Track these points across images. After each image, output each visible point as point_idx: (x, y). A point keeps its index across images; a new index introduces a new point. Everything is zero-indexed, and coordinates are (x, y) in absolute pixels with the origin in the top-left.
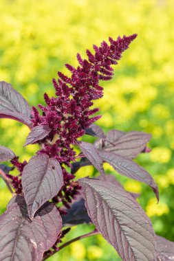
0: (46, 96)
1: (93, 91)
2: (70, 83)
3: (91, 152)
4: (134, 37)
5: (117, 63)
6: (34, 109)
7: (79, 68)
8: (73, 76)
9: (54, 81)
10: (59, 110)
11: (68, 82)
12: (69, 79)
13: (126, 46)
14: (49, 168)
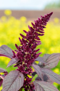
0: (16, 45)
1: (36, 41)
2: (26, 38)
3: (38, 69)
4: (51, 14)
5: (45, 28)
6: (13, 52)
7: (29, 31)
8: (27, 35)
9: (19, 39)
10: (22, 51)
11: (25, 38)
12: (26, 37)
13: (49, 19)
14: (18, 77)
